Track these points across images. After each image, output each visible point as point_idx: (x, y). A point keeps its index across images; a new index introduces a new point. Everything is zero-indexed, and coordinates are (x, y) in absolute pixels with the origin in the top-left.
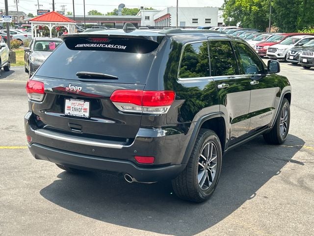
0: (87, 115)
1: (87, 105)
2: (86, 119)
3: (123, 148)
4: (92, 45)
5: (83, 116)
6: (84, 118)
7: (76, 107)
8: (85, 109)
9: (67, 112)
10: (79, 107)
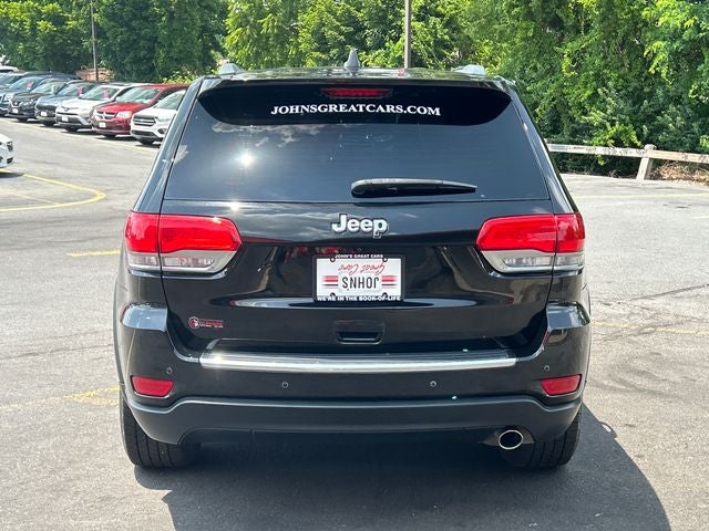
0: (395, 292)
1: (394, 267)
2: (395, 303)
3: (517, 363)
4: (332, 108)
5: (383, 298)
6: (386, 303)
7: (357, 275)
8: (388, 280)
9: (323, 292)
10: (366, 275)
